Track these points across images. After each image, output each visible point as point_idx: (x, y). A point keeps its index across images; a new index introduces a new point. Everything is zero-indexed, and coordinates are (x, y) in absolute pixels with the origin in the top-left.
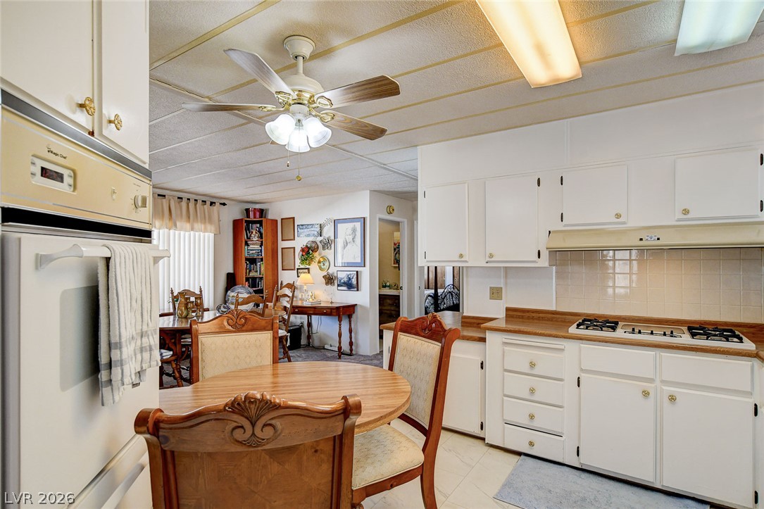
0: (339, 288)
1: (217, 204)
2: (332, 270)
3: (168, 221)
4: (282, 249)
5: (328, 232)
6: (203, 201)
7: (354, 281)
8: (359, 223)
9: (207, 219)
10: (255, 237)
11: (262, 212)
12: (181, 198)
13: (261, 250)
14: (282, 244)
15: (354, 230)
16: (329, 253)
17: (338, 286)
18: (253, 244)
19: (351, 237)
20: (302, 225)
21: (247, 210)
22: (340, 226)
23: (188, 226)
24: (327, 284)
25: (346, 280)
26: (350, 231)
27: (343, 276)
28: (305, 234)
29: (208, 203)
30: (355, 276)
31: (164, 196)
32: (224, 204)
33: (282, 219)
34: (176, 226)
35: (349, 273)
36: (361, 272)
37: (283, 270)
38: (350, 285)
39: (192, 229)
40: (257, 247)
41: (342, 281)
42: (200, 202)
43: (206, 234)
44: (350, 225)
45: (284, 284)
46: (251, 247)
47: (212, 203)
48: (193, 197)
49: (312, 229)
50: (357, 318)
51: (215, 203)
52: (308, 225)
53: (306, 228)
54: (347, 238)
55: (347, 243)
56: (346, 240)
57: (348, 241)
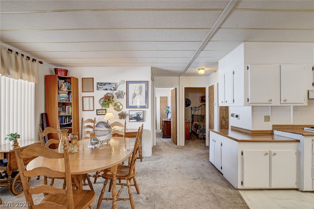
0: (130, 121)
1: (37, 62)
2: (125, 110)
4: (83, 97)
5: (122, 88)
6: (27, 57)
7: (141, 116)
8: (145, 84)
9: (29, 72)
10: (64, 88)
11: (66, 72)
12: (11, 51)
13: (68, 98)
14: (82, 94)
15: (141, 88)
16: (123, 101)
17: (130, 119)
18: (63, 93)
19: (138, 92)
20: (101, 83)
21: (56, 70)
22: (130, 85)
24: (121, 118)
25: (135, 116)
26: (137, 88)
27: (134, 113)
28: (103, 88)
29: (31, 59)
30: (142, 114)
32: (41, 63)
33: (83, 78)
34: (9, 73)
35: (138, 112)
36: (145, 111)
37: (83, 110)
38: (138, 118)
39: (21, 78)
40: (66, 95)
41: (133, 116)
42: (25, 57)
43: (30, 83)
44: (138, 85)
45: (85, 120)
46: (61, 95)
47: (34, 60)
48: (19, 52)
49: (110, 86)
51: (35, 60)
52: (106, 83)
53: (105, 85)
54: (136, 92)
55: (136, 95)
56: (135, 93)
57: (136, 94)
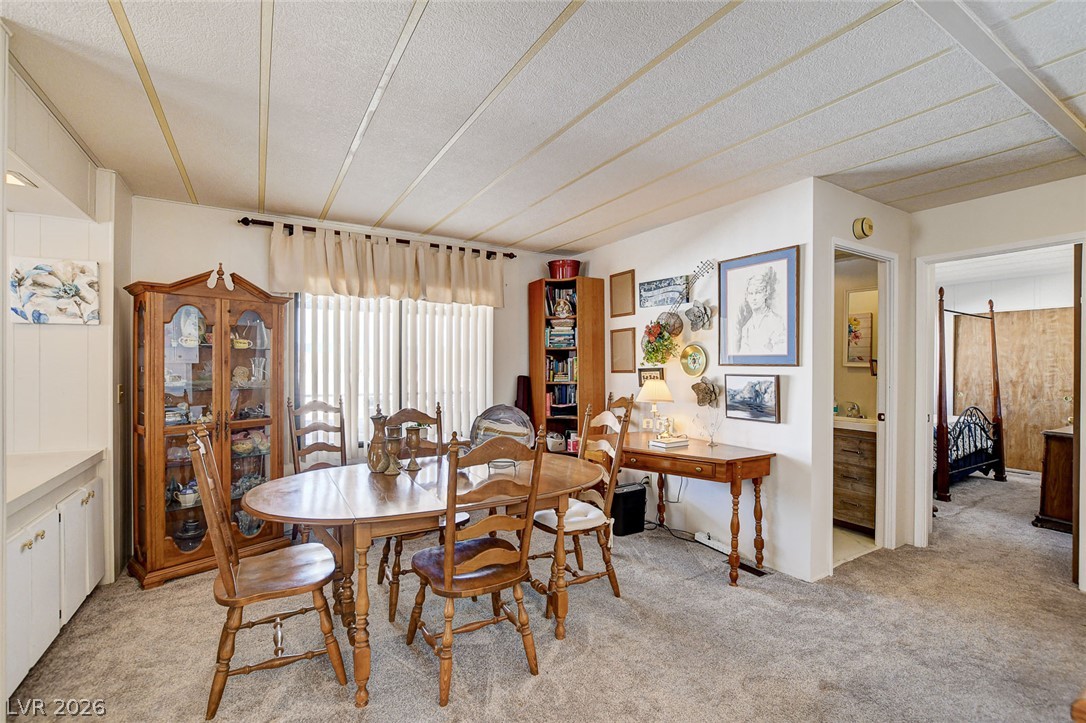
0: (731, 413)
1: (499, 256)
2: (715, 373)
3: (412, 286)
4: (612, 332)
5: (705, 292)
6: (474, 251)
7: (769, 399)
8: (784, 262)
9: (481, 282)
10: (563, 311)
11: (576, 266)
12: (437, 246)
13: (574, 335)
14: (613, 324)
15: (770, 281)
16: (707, 337)
17: (728, 407)
18: (560, 325)
19: (760, 298)
20: (648, 283)
22: (733, 275)
23: (448, 293)
24: (701, 402)
25: (747, 395)
26: (757, 284)
27: (739, 385)
28: (653, 299)
29: (483, 254)
30: (773, 388)
31: (407, 242)
32: (511, 256)
33: (611, 277)
34: (425, 293)
35: (755, 380)
36: (788, 378)
37: (613, 372)
38: (755, 408)
39: (454, 300)
40: (567, 330)
41: (738, 398)
42: (468, 252)
43: (481, 308)
44: (759, 270)
45: (616, 398)
46: (557, 330)
47: (490, 255)
48: (456, 244)
49: (670, 288)
50: (775, 487)
51: (495, 253)
52: (661, 281)
53: (657, 288)
54: (750, 299)
55: (750, 312)
56: (747, 305)
57: (753, 307)
